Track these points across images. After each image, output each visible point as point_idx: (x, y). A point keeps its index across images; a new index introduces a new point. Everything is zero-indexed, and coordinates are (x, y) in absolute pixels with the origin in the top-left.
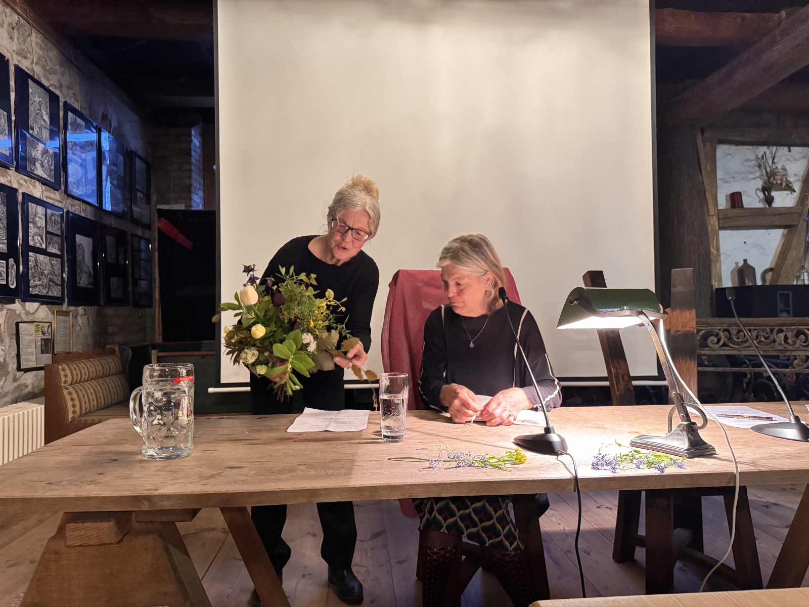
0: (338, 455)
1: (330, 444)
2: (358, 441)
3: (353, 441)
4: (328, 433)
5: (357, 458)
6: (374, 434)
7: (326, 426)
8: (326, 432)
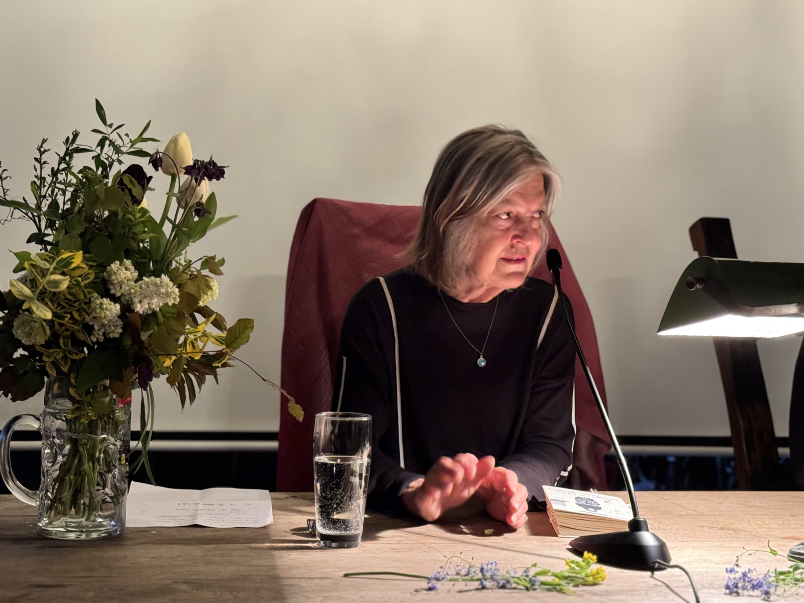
0: (242, 568)
1: (214, 549)
2: (268, 545)
3: (259, 545)
4: (199, 530)
5: (280, 573)
6: (293, 534)
7: (190, 518)
8: (195, 529)
